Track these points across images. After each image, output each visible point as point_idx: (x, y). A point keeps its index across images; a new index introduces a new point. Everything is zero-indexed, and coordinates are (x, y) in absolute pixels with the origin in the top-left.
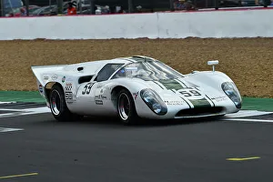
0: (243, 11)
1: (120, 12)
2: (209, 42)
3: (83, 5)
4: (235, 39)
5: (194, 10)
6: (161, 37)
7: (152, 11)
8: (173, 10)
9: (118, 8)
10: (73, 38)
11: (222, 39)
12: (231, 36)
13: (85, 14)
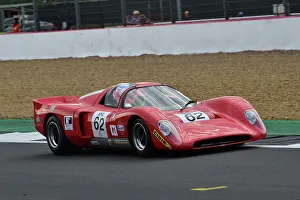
0: (203, 25)
1: (67, 29)
2: (166, 59)
3: (26, 22)
4: (194, 55)
5: (149, 24)
6: (113, 55)
7: (103, 27)
8: (125, 25)
9: (65, 25)
10: (16, 58)
11: (181, 56)
12: (191, 52)
13: (28, 31)
